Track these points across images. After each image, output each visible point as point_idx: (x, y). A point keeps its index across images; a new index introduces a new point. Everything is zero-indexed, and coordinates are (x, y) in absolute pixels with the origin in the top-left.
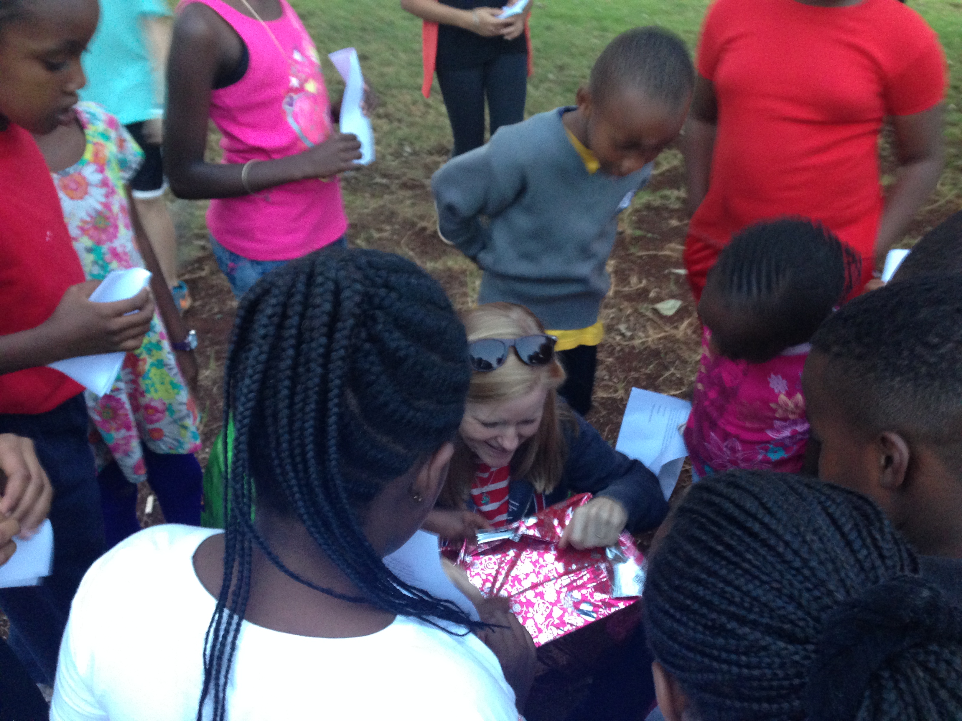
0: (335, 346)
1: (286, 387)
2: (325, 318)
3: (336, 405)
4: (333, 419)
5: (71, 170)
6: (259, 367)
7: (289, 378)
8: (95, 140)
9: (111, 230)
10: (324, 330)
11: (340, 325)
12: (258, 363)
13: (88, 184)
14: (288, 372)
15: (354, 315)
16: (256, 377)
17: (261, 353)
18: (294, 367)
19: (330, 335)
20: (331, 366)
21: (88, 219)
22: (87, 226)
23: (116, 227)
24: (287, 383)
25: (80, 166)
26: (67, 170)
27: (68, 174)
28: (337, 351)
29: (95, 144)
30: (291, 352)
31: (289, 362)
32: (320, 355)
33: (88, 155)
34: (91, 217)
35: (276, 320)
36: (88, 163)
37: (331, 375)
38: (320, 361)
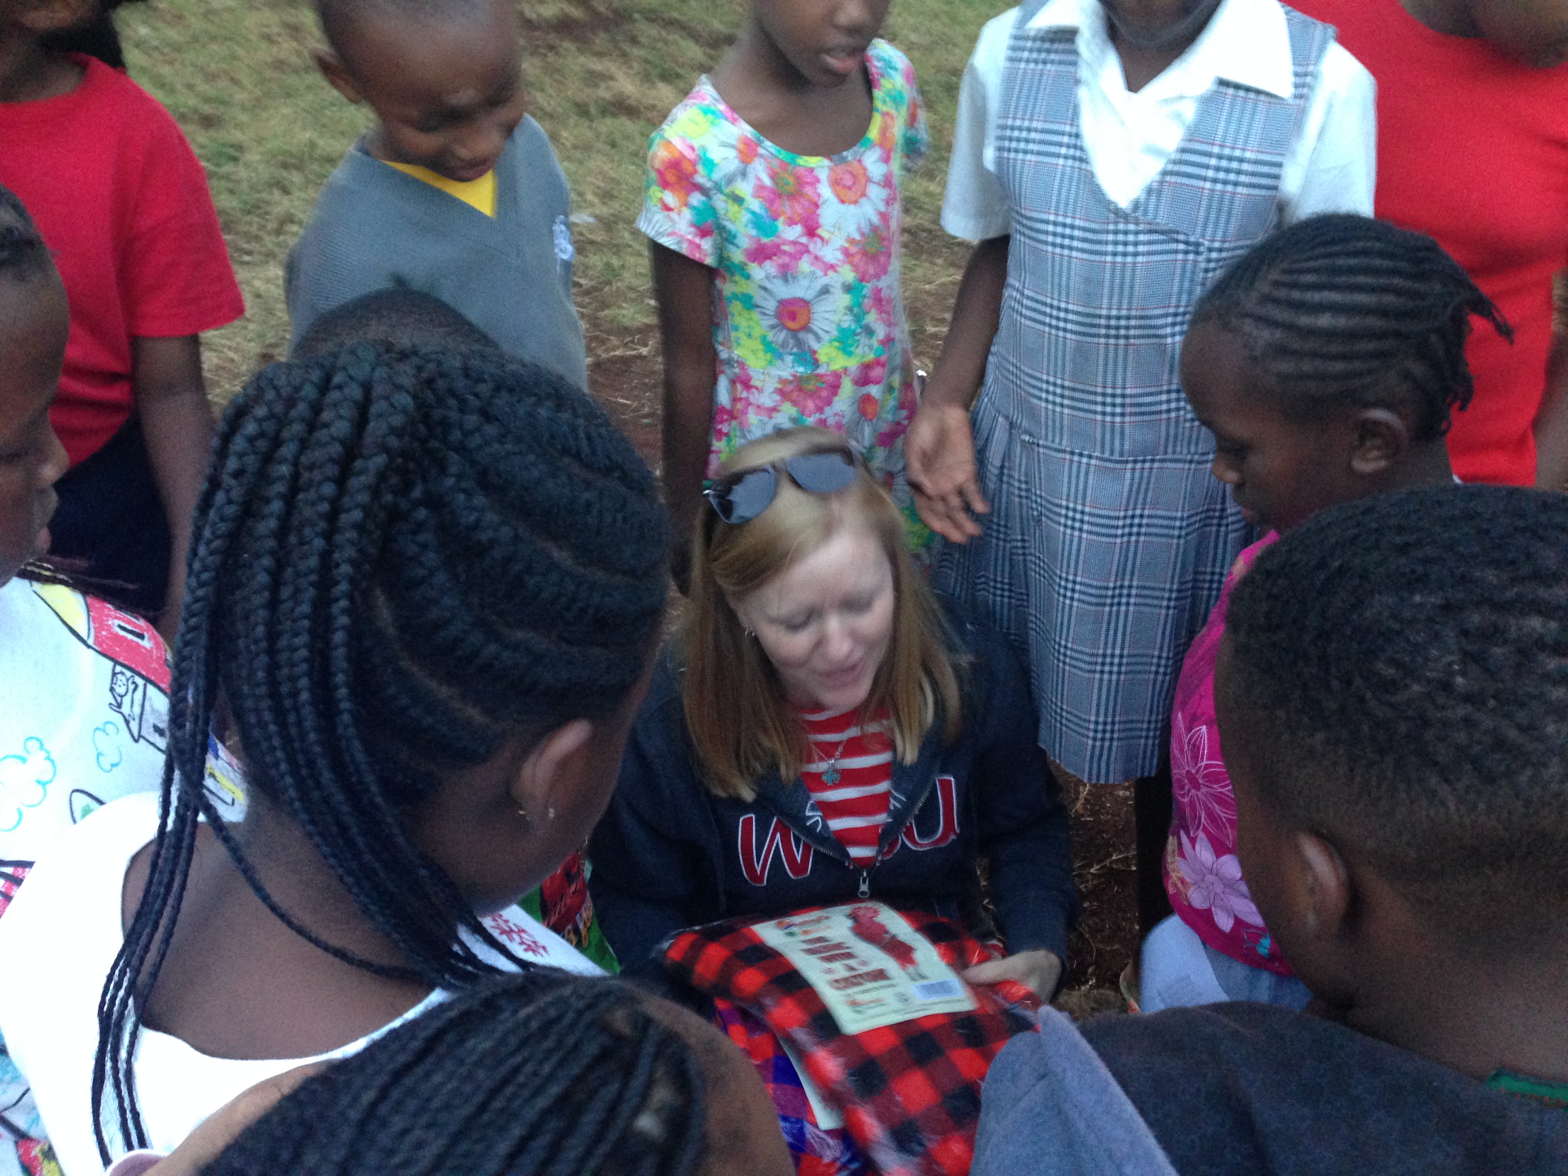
0: (346, 501)
1: (266, 570)
2: (336, 449)
3: (344, 611)
4: (339, 637)
5: (848, 154)
6: (223, 527)
7: (272, 553)
8: (885, 109)
9: (883, 259)
10: (332, 470)
11: (358, 464)
12: (223, 519)
13: (869, 180)
14: (271, 543)
15: (386, 449)
16: (217, 543)
17: (230, 502)
18: (282, 532)
19: (341, 481)
20: (338, 538)
21: (858, 237)
22: (853, 250)
23: (889, 255)
24: (266, 561)
25: (863, 149)
26: (845, 153)
27: (844, 160)
28: (348, 511)
29: (886, 114)
30: (276, 506)
31: (273, 523)
32: (321, 516)
33: (873, 133)
34: (863, 234)
35: (262, 445)
36: (872, 145)
37: (336, 556)
38: (322, 525)
